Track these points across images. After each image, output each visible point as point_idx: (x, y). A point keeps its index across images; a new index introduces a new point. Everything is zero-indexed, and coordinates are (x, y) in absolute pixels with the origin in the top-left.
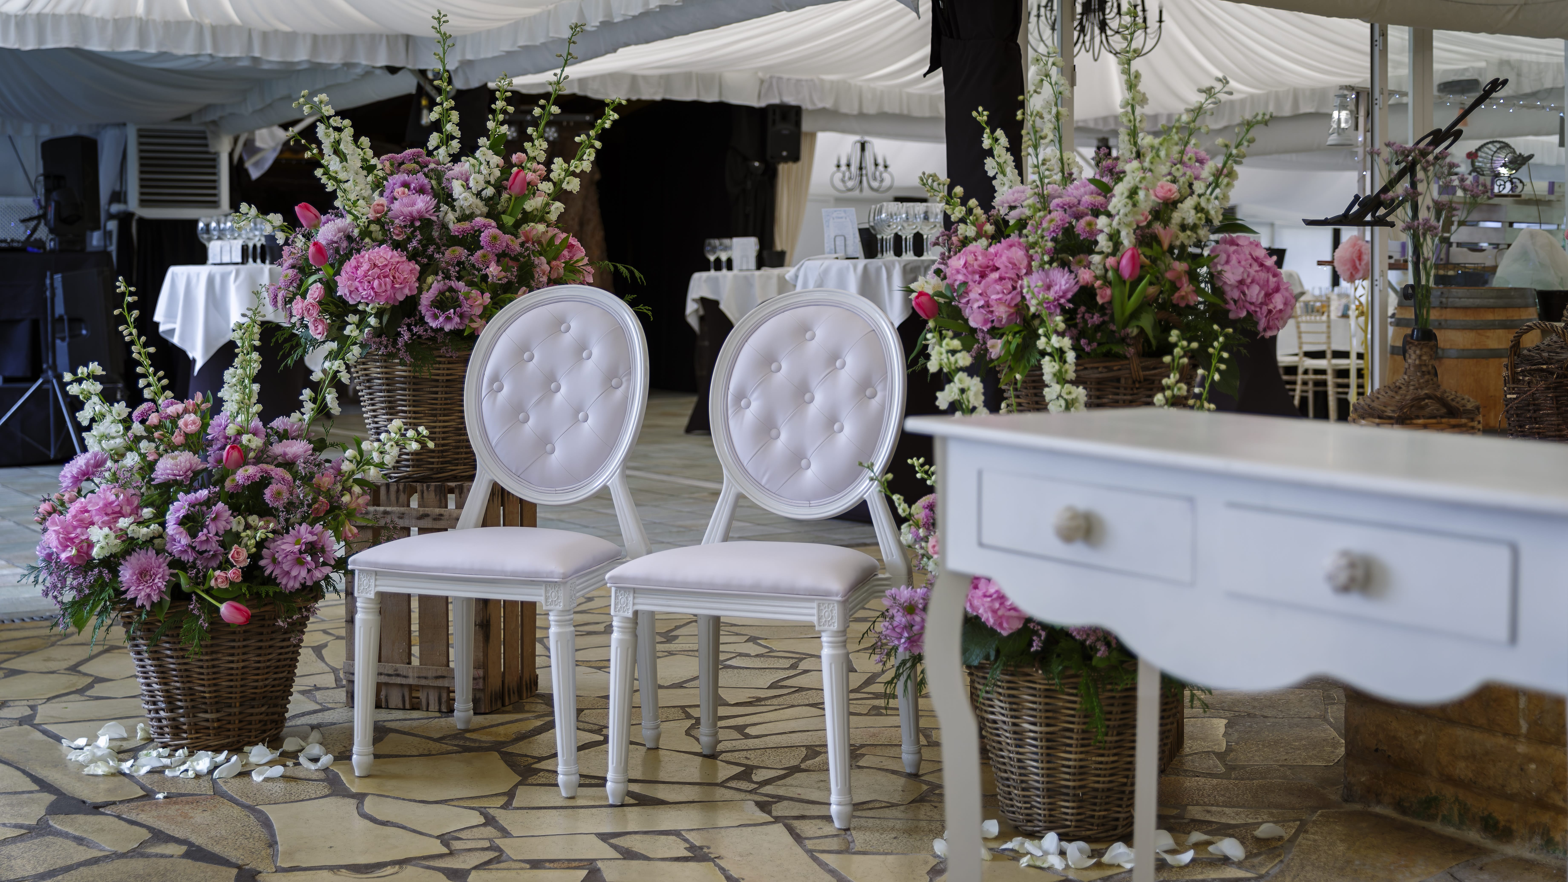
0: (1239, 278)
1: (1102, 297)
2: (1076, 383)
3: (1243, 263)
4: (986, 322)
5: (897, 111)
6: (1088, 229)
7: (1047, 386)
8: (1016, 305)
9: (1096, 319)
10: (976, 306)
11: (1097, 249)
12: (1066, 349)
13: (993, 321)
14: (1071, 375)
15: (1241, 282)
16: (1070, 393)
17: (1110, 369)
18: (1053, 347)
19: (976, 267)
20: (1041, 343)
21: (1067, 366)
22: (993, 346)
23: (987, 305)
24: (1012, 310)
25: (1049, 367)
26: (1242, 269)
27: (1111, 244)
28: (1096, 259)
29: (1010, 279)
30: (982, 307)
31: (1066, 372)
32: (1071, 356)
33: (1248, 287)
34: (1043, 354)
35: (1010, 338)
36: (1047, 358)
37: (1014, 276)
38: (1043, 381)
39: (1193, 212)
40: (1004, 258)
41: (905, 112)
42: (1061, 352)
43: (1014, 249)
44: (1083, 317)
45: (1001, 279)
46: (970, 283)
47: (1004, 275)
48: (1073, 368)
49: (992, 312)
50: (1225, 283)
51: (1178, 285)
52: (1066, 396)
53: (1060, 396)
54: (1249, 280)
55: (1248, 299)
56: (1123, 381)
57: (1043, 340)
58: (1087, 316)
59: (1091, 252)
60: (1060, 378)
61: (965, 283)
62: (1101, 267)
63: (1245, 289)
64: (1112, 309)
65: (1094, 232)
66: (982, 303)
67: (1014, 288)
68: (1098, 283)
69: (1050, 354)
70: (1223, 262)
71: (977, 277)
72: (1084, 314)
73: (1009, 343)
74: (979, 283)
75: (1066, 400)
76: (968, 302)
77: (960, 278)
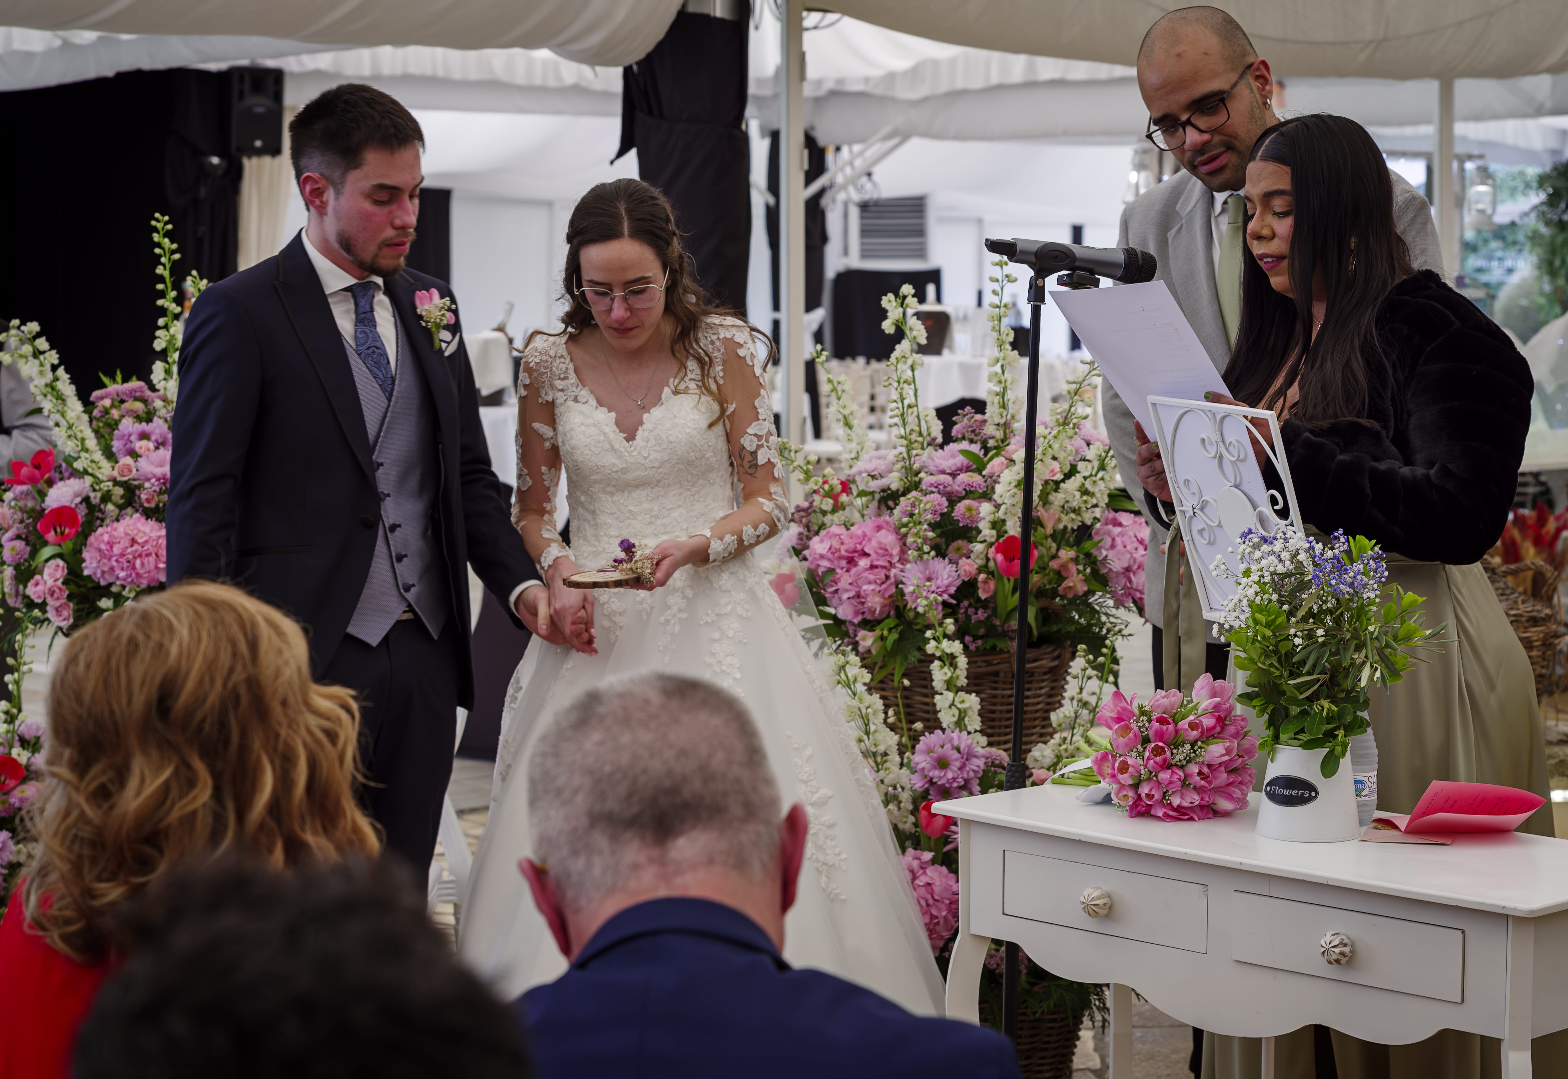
0: (1126, 565)
1: (985, 591)
2: (967, 690)
3: (1129, 548)
4: (856, 613)
5: (428, 72)
6: (967, 514)
7: (937, 693)
8: (890, 596)
9: (981, 615)
10: (845, 596)
11: (980, 538)
12: (957, 654)
13: (863, 613)
14: (963, 681)
15: (1128, 569)
16: (963, 702)
17: (989, 663)
18: (943, 651)
19: (843, 553)
20: (931, 647)
21: (958, 672)
22: (864, 639)
23: (858, 596)
24: (887, 602)
25: (939, 674)
26: (1129, 556)
27: (994, 532)
28: (978, 547)
29: (883, 567)
30: (853, 597)
31: (958, 677)
32: (962, 661)
33: (1134, 573)
34: (932, 658)
35: (885, 633)
36: (937, 663)
37: (886, 564)
38: (932, 688)
39: (1078, 494)
40: (874, 543)
41: (440, 73)
42: (952, 657)
43: (883, 532)
44: (966, 611)
45: (873, 567)
46: (839, 571)
47: (876, 563)
48: (965, 674)
49: (863, 603)
50: (1110, 570)
51: (1064, 573)
52: (959, 706)
53: (952, 704)
54: (1135, 567)
55: (1134, 586)
56: (1002, 675)
57: (933, 643)
58: (971, 611)
59: (971, 540)
60: (950, 685)
61: (831, 570)
62: (983, 556)
63: (1132, 575)
64: (995, 602)
65: (975, 518)
66: (852, 594)
67: (887, 577)
68: (982, 577)
69: (940, 659)
70: (1108, 546)
71: (844, 563)
72: (967, 609)
73: (882, 638)
74: (848, 571)
75: (958, 709)
76: (836, 591)
77: (825, 564)
